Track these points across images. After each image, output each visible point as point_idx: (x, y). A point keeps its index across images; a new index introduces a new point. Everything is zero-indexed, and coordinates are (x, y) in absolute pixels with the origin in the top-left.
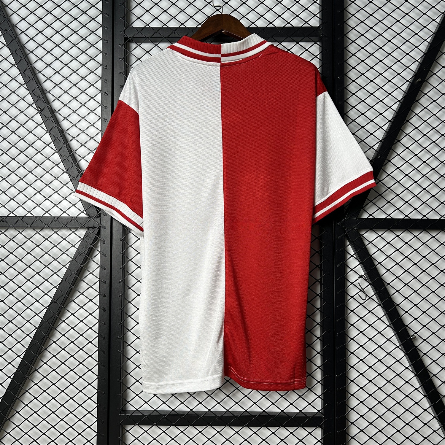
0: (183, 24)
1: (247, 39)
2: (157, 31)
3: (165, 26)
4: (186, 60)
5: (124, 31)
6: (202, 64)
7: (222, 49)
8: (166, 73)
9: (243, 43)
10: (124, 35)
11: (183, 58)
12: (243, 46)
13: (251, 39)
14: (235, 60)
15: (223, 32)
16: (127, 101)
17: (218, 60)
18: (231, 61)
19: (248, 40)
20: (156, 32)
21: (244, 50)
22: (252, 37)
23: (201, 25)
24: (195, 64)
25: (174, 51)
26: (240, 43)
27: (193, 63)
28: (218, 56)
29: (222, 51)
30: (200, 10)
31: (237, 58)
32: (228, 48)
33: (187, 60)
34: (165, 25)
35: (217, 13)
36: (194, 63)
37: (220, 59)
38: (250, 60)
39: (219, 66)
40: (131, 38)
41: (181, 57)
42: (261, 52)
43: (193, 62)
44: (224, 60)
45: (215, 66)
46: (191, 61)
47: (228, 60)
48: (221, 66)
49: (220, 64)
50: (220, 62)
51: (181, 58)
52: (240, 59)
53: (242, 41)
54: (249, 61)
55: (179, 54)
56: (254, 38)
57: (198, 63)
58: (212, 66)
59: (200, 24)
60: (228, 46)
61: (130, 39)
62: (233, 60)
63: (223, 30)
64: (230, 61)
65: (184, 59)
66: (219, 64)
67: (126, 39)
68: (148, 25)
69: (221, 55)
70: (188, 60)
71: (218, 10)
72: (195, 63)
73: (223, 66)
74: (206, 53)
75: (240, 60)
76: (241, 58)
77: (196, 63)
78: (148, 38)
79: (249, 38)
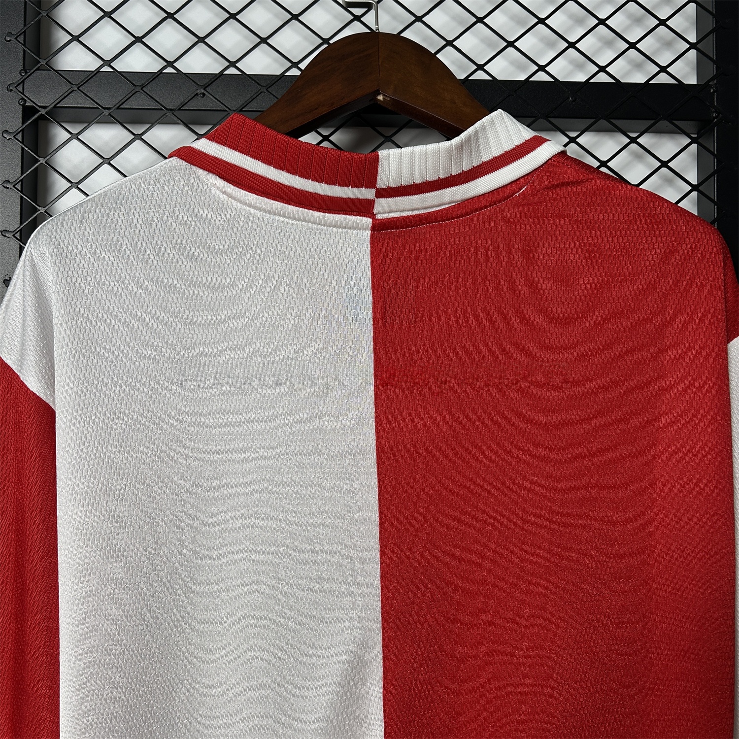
0: (233, 64)
1: (476, 133)
2: (142, 87)
3: (169, 70)
4: (241, 202)
5: (23, 82)
6: (305, 220)
7: (379, 169)
8: (163, 250)
9: (461, 147)
10: (23, 99)
11: (230, 196)
12: (461, 159)
13: (488, 129)
14: (426, 208)
15: (380, 98)
16: (13, 357)
17: (363, 208)
18: (413, 210)
19: (480, 135)
20: (138, 89)
21: (464, 173)
22: (492, 122)
23: (299, 69)
24: (277, 218)
25: (194, 168)
26: (450, 150)
27: (268, 215)
28: (366, 193)
29: (379, 177)
30: (295, 17)
31: (435, 203)
32: (404, 166)
33: (245, 204)
34: (170, 64)
35: (357, 28)
36: (273, 217)
37: (370, 204)
38: (481, 209)
39: (365, 229)
40: (44, 107)
41: (224, 193)
42: (522, 180)
43: (270, 213)
44: (386, 208)
45: (350, 228)
46: (259, 209)
47: (401, 207)
48: (373, 228)
49: (370, 221)
50: (371, 215)
51: (221, 195)
52: (445, 204)
53: (456, 140)
54: (477, 210)
55: (213, 179)
56: (500, 128)
57: (289, 218)
58: (340, 227)
59: (295, 65)
60: (405, 160)
61: (43, 112)
62: (418, 209)
63: (379, 94)
64: (408, 211)
65: (235, 199)
66: (368, 221)
67: (28, 112)
68: (108, 63)
69: (374, 191)
70: (250, 206)
71: (357, 18)
72: (275, 214)
73: (379, 228)
74: (318, 184)
75: (443, 207)
76: (448, 199)
77: (280, 215)
78: (109, 109)
79: (483, 127)
